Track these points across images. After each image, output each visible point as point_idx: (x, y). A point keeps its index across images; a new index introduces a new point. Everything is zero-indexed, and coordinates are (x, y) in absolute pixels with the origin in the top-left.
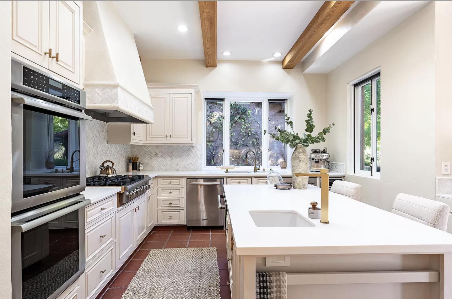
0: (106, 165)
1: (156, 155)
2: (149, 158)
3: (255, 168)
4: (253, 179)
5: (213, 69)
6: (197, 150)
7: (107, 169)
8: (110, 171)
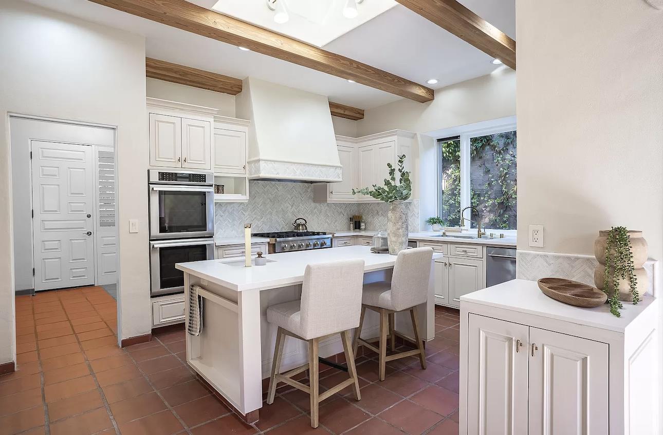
0: (298, 222)
1: (378, 213)
2: (371, 217)
3: (479, 231)
4: (449, 245)
5: (430, 104)
6: (414, 207)
7: (299, 225)
8: (301, 227)
